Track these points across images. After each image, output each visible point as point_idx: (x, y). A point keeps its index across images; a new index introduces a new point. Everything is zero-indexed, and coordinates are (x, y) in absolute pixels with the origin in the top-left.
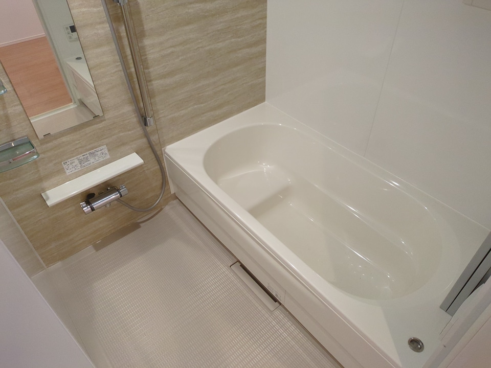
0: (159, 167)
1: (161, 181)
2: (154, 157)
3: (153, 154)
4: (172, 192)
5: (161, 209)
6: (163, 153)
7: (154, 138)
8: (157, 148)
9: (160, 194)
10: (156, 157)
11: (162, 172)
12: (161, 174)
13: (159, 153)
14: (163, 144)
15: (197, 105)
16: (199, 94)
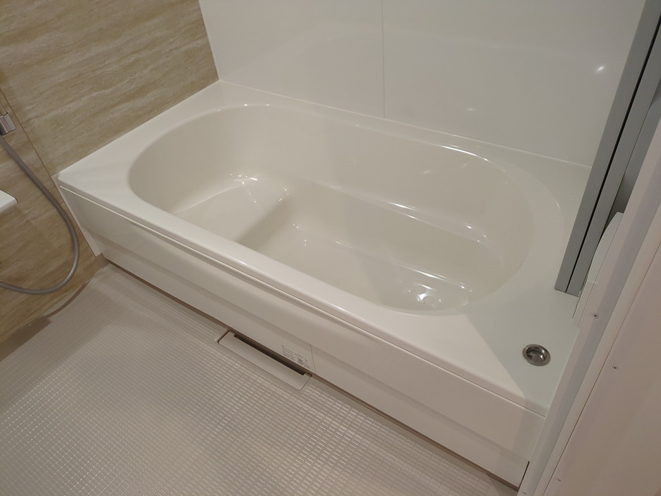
0: (55, 210)
1: (68, 236)
2: (39, 193)
3: (37, 189)
4: (97, 252)
5: (84, 286)
6: (56, 184)
7: (29, 158)
8: (41, 176)
9: (74, 258)
10: (44, 193)
11: (65, 220)
12: (64, 224)
13: (47, 185)
14: (52, 169)
15: (96, 91)
16: (94, 71)
